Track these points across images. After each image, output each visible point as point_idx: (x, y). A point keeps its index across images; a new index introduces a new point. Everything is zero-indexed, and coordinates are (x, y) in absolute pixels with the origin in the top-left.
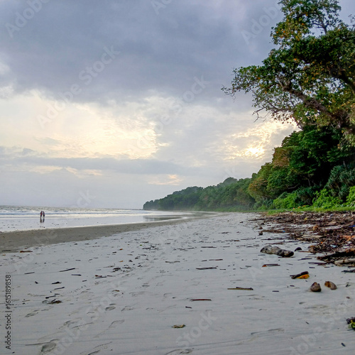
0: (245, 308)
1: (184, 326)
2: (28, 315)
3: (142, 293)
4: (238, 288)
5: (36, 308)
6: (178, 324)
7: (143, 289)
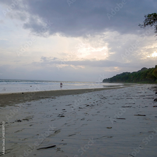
0: (140, 123)
1: (111, 128)
2: (52, 121)
3: (96, 115)
4: (138, 115)
5: (55, 118)
6: (109, 127)
7: (97, 113)
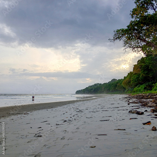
0: (122, 139)
1: (95, 147)
2: (28, 142)
3: (76, 132)
4: (119, 129)
5: (31, 139)
6: (92, 146)
7: (77, 130)
